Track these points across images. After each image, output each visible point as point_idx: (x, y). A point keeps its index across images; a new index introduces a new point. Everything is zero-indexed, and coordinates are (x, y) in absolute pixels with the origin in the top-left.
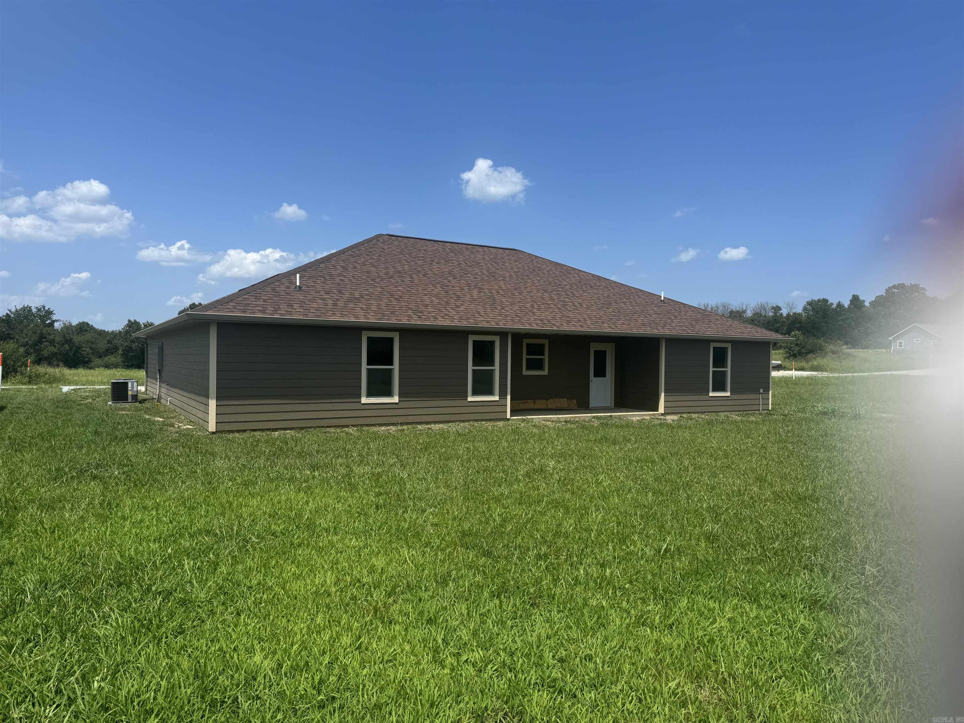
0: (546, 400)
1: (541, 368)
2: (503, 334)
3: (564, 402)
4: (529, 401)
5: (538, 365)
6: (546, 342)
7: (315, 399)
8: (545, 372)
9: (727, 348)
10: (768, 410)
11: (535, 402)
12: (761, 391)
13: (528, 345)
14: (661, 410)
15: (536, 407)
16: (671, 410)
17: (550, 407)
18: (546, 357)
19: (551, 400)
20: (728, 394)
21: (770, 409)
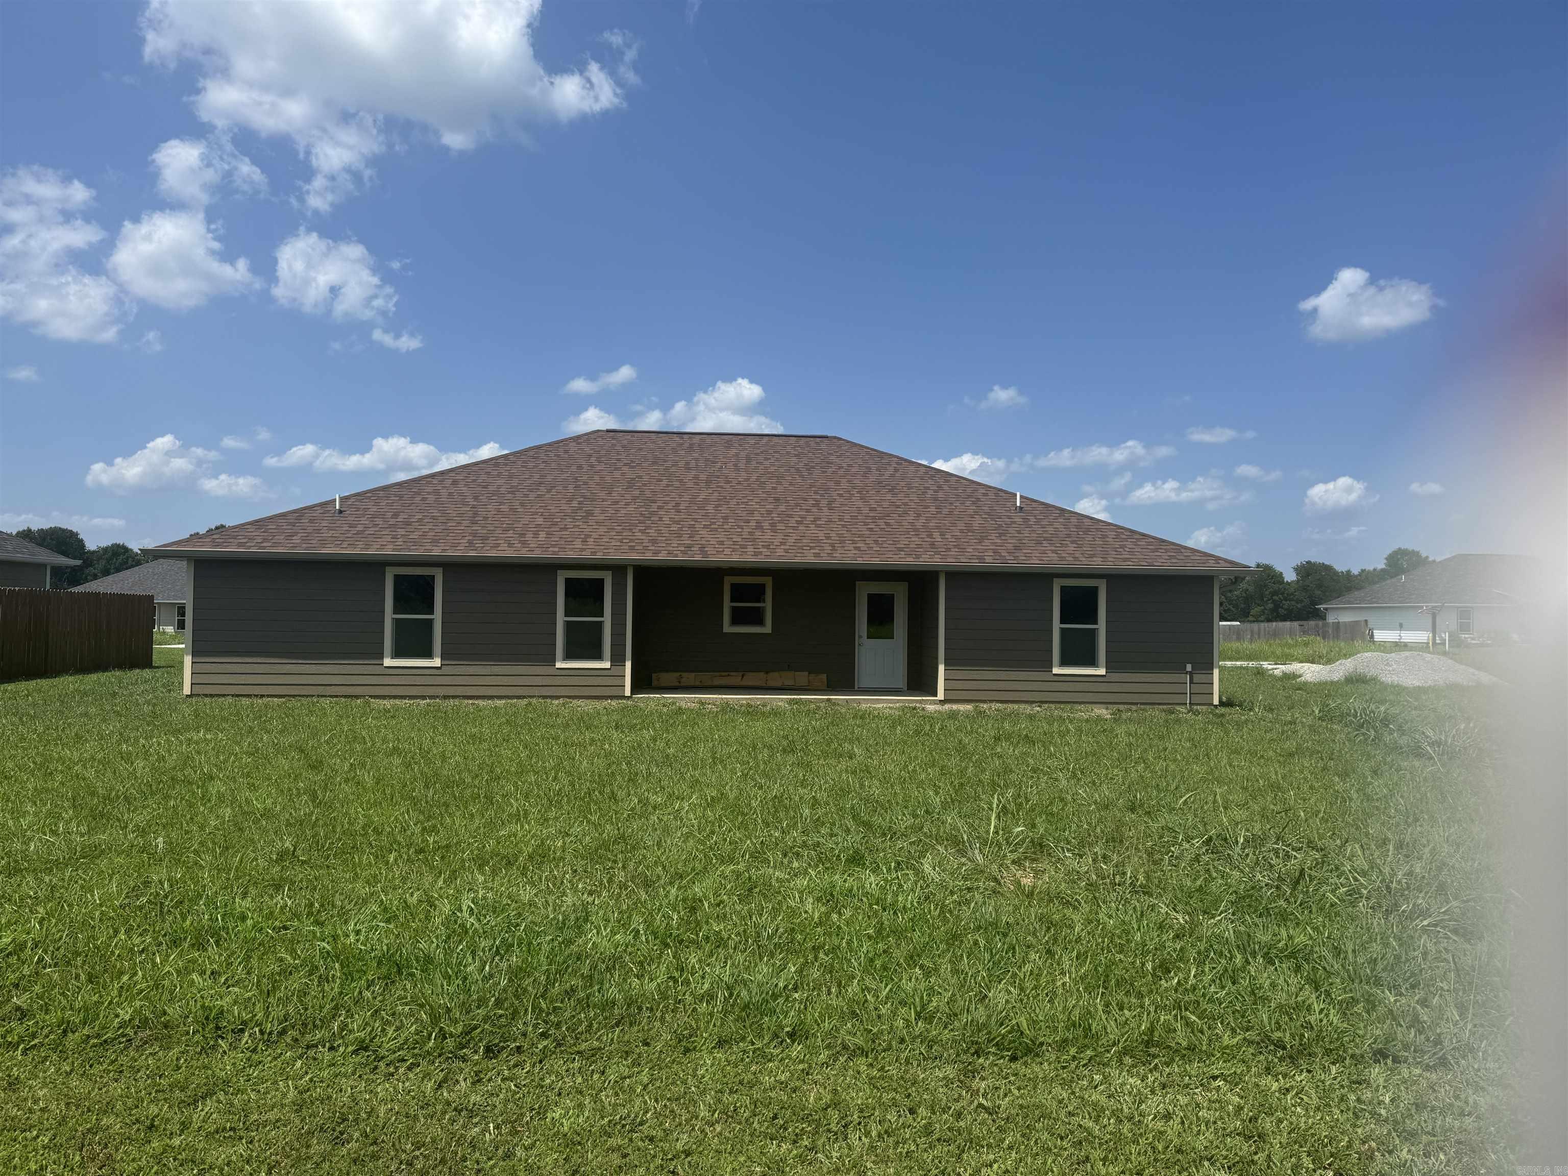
0: (767, 673)
1: (760, 622)
2: (618, 569)
3: (802, 678)
4: (732, 674)
5: (756, 618)
6: (768, 581)
7: (327, 659)
8: (767, 629)
9: (1096, 588)
10: (1212, 704)
11: (743, 676)
12: (1189, 668)
13: (734, 586)
14: (941, 695)
15: (746, 682)
16: (953, 695)
17: (771, 683)
18: (768, 605)
19: (776, 674)
20: (1102, 671)
21: (1216, 701)
